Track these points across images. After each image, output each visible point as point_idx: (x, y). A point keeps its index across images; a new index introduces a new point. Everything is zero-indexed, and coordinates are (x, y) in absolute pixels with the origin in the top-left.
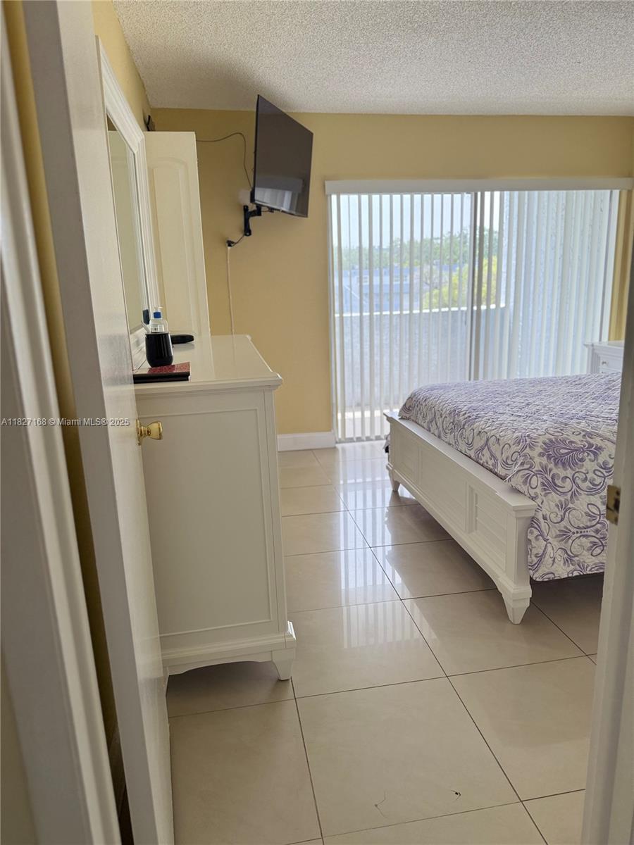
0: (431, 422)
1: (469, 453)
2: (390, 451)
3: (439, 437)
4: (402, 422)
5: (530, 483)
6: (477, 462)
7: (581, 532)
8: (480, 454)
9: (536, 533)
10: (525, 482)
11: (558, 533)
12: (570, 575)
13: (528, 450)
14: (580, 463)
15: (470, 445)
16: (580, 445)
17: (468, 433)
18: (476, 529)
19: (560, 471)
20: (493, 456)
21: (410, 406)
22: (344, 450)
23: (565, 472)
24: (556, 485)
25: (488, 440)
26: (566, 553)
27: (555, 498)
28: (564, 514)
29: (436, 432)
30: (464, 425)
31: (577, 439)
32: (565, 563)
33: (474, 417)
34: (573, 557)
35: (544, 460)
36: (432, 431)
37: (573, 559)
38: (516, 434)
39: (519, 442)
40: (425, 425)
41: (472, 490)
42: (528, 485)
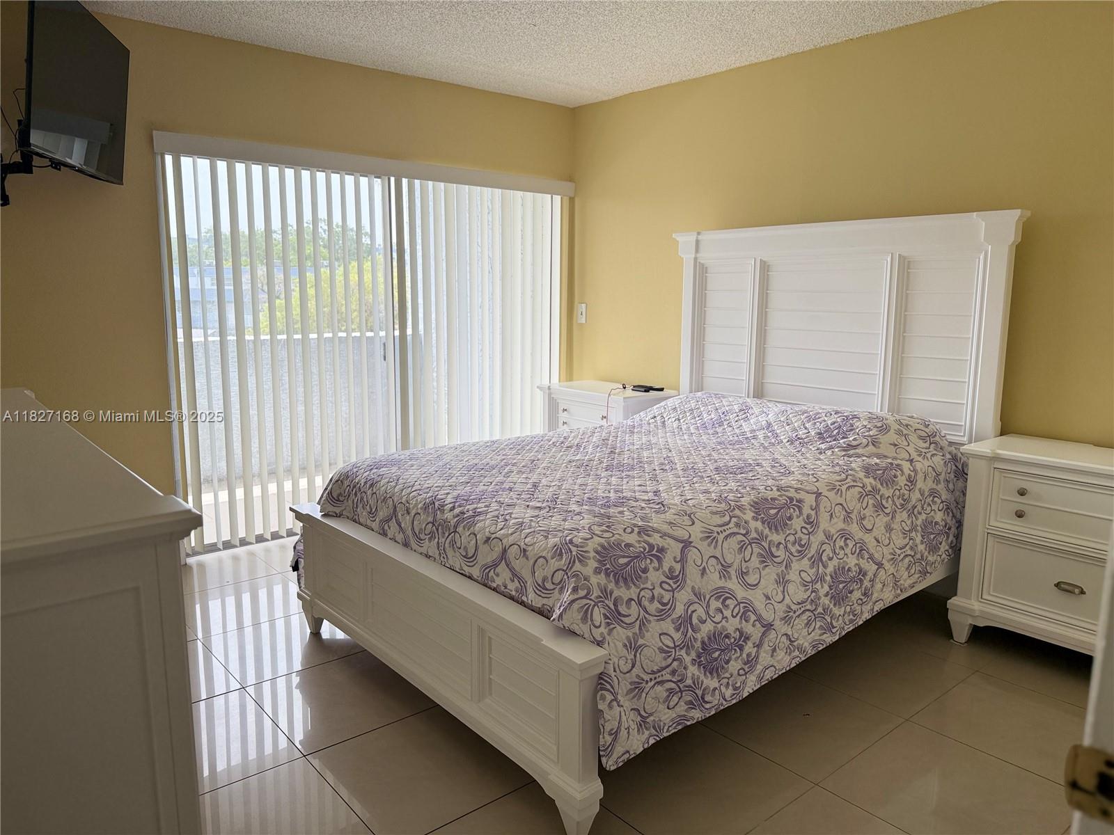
0: (388, 520)
1: (467, 570)
2: (301, 566)
3: (406, 545)
4: (326, 521)
5: (592, 620)
6: (485, 585)
7: (655, 678)
8: (492, 573)
9: (609, 697)
10: (584, 619)
11: (629, 687)
12: (646, 746)
13: (578, 566)
14: (643, 575)
15: (470, 558)
16: (638, 548)
17: (464, 538)
18: (491, 694)
19: (623, 593)
20: (515, 575)
21: (340, 494)
22: (201, 566)
23: (628, 592)
24: (620, 614)
25: (505, 551)
26: (640, 714)
27: (621, 633)
28: (635, 656)
29: (400, 537)
30: (455, 527)
31: (632, 539)
32: (638, 730)
33: (471, 513)
34: (647, 717)
35: (602, 579)
36: (390, 535)
37: (648, 720)
38: (552, 541)
39: (561, 554)
40: (375, 525)
41: (482, 632)
42: (590, 622)
